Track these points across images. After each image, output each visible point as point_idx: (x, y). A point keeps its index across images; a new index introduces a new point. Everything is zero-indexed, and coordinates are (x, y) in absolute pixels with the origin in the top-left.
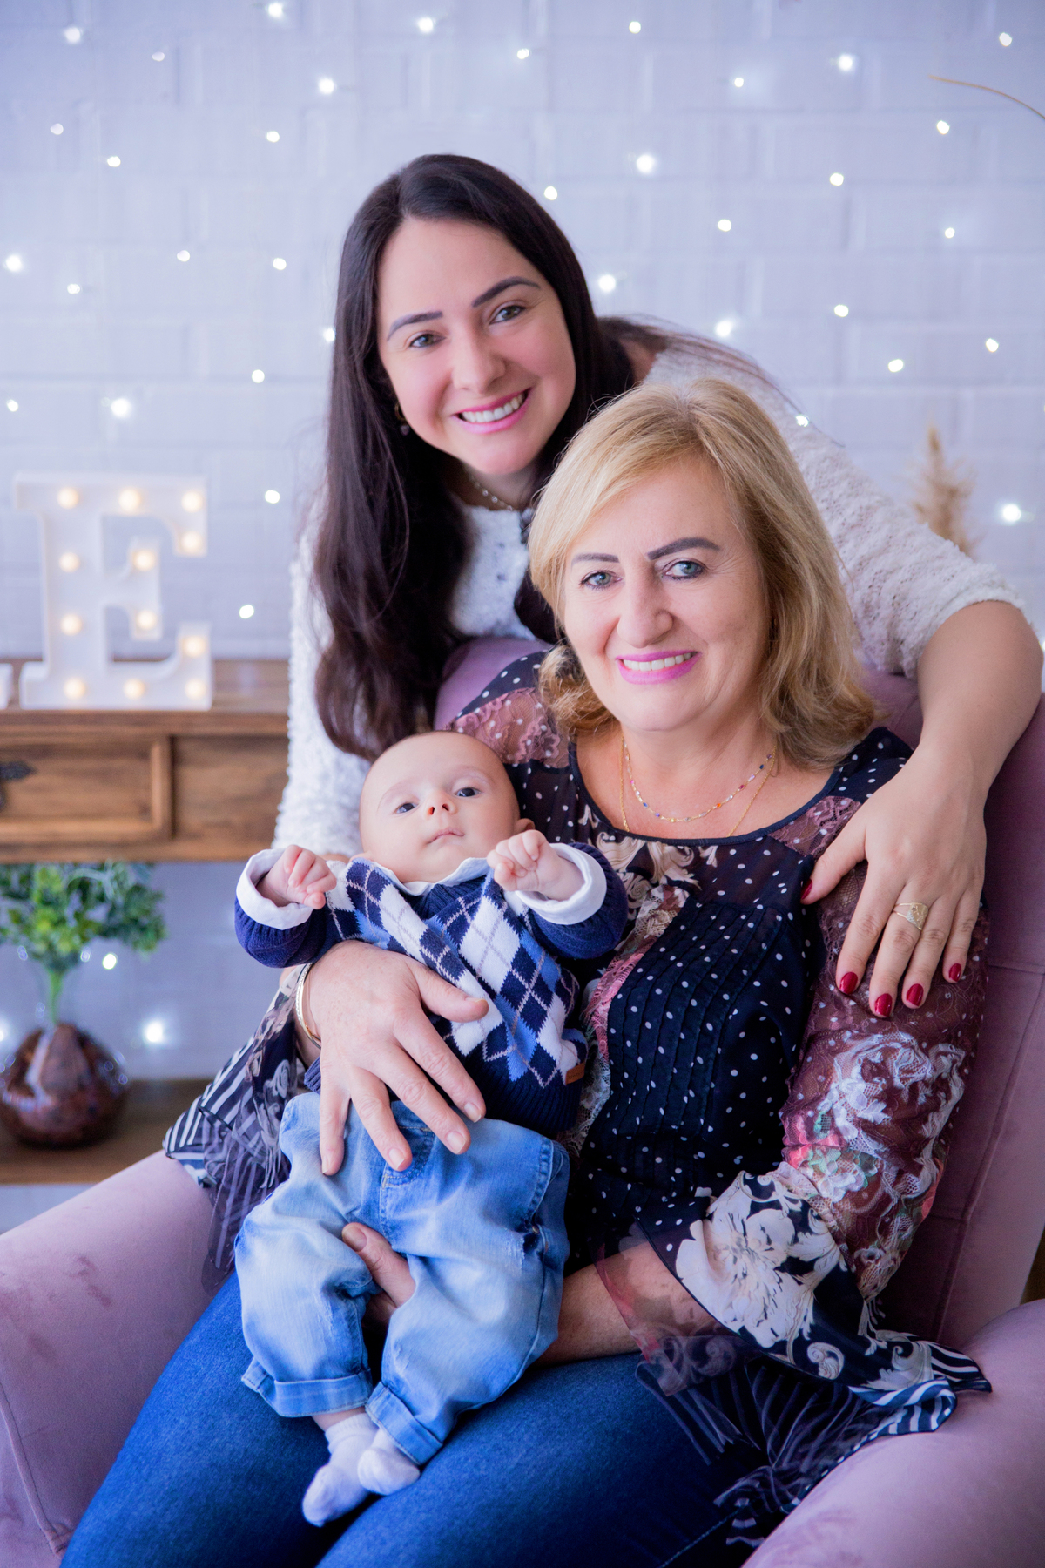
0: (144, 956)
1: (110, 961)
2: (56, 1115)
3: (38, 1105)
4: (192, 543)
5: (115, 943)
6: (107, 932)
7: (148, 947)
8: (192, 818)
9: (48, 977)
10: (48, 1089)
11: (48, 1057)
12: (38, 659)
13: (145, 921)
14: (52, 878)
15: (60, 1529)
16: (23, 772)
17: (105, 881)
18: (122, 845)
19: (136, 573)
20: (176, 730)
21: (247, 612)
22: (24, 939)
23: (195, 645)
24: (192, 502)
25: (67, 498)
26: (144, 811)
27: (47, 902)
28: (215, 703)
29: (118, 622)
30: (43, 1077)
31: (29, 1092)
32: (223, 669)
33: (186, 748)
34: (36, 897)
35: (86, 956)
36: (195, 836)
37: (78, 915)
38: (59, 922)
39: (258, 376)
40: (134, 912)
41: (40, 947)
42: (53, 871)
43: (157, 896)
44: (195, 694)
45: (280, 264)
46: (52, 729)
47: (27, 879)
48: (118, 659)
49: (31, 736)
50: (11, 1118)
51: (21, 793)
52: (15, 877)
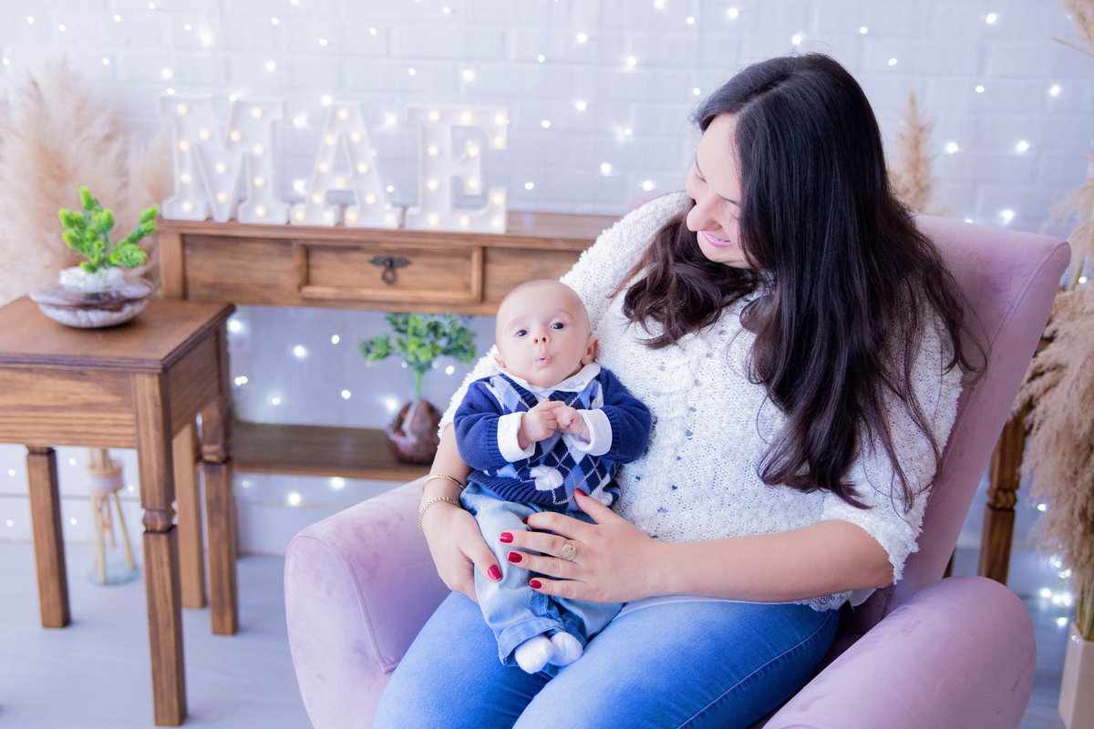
0: (465, 365)
1: (449, 370)
2: (416, 447)
3: (408, 441)
4: (499, 142)
5: (450, 359)
6: (446, 352)
7: (467, 360)
8: (493, 292)
9: (416, 374)
10: (414, 433)
11: (415, 416)
12: (415, 204)
13: (467, 347)
14: (420, 321)
15: (388, 662)
16: (406, 263)
17: (446, 326)
18: (455, 305)
19: (468, 159)
20: (486, 244)
21: (529, 186)
22: (403, 354)
23: (498, 198)
24: (500, 119)
25: (433, 116)
26: (468, 287)
27: (415, 334)
28: (507, 231)
29: (458, 183)
30: (411, 427)
31: (403, 434)
32: (512, 216)
33: (491, 254)
34: (410, 331)
35: (436, 365)
37: (432, 343)
38: (421, 346)
39: (541, 58)
40: (460, 342)
42: (419, 317)
43: (473, 335)
44: (497, 225)
46: (423, 240)
47: (406, 322)
48: (457, 206)
49: (409, 244)
50: (394, 447)
51: (403, 274)
52: (400, 320)
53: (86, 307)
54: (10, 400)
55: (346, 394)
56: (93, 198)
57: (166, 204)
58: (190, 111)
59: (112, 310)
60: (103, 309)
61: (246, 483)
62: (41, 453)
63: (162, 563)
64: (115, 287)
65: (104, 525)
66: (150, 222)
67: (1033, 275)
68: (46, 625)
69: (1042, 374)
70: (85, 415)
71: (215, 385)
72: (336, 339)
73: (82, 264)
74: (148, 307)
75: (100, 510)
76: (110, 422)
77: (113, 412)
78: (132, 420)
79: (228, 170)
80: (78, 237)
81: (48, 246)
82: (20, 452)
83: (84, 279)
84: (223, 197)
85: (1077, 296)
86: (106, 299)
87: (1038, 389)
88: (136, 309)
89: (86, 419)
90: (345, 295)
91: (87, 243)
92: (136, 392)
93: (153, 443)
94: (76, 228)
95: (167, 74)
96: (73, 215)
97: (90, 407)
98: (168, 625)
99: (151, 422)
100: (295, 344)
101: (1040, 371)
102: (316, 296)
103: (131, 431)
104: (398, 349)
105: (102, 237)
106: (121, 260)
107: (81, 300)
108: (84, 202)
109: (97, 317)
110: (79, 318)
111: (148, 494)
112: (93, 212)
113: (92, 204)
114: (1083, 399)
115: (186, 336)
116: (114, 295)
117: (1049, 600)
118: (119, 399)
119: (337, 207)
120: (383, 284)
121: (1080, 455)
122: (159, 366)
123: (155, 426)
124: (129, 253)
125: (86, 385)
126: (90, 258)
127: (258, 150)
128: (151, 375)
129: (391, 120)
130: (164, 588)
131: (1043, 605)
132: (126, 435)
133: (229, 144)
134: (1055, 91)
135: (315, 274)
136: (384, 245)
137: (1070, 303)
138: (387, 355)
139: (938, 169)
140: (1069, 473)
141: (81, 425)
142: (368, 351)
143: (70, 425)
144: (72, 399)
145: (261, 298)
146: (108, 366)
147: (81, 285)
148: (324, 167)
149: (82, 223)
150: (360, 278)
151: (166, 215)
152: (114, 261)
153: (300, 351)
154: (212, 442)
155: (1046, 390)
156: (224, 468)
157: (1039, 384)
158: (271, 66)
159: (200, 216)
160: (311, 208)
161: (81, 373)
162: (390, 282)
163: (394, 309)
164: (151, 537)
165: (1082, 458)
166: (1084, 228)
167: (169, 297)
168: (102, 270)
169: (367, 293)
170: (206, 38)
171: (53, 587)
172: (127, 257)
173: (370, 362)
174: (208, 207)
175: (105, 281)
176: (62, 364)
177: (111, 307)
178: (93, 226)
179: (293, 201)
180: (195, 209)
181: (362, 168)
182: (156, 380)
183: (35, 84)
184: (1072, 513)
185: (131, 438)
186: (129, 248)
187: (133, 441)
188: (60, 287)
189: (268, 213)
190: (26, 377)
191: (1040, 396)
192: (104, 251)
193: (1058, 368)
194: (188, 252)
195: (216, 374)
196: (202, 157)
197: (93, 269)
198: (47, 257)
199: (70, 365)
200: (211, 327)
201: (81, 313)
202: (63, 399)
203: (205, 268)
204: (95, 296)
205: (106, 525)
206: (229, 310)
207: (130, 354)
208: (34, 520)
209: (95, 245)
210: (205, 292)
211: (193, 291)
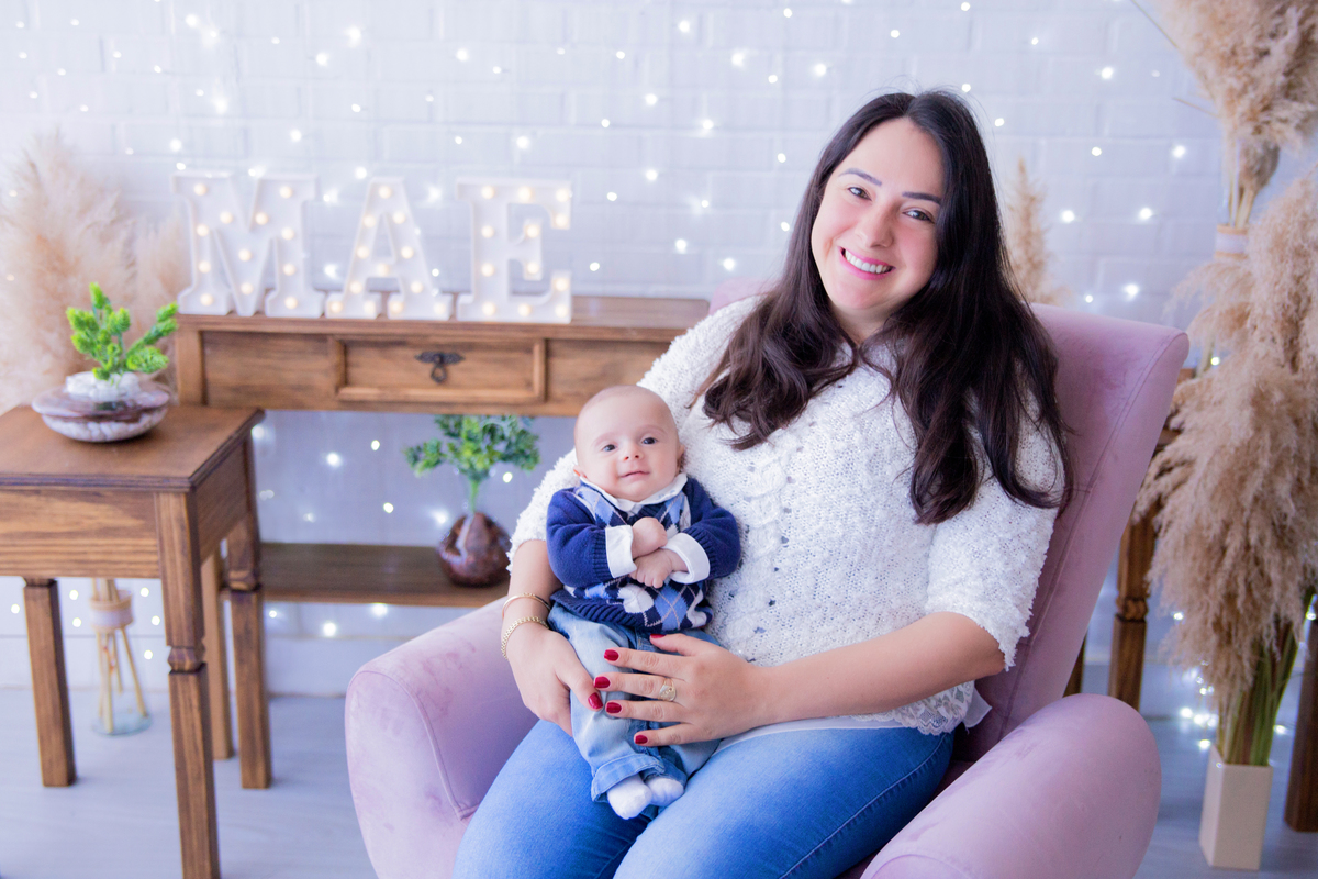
0: (528, 473)
1: (508, 477)
2: (473, 567)
3: (461, 561)
4: (562, 221)
5: (510, 465)
6: (506, 458)
7: (530, 468)
8: (557, 390)
9: (470, 484)
10: (468, 550)
11: (470, 531)
12: (468, 292)
13: (528, 452)
14: (473, 424)
15: (463, 806)
16: (457, 359)
17: (505, 427)
18: (515, 405)
19: (527, 240)
20: (549, 335)
21: (595, 267)
22: (456, 461)
23: (562, 284)
24: (563, 195)
25: (487, 193)
26: (529, 384)
27: (470, 439)
28: (573, 320)
29: (516, 269)
30: (466, 544)
31: (458, 553)
32: (578, 301)
33: (555, 347)
34: (464, 435)
35: (493, 472)
36: (560, 401)
37: (488, 448)
38: (477, 451)
39: (606, 123)
40: (522, 446)
41: (466, 466)
42: (474, 420)
43: (535, 438)
44: (561, 314)
45: (621, 55)
46: (475, 333)
47: (459, 425)
48: (515, 293)
49: (462, 337)
50: (447, 568)
51: (455, 371)
52: (452, 423)
53: (98, 418)
54: (15, 526)
55: (388, 508)
56: (105, 295)
57: (181, 296)
58: (208, 191)
59: (128, 421)
60: (117, 421)
61: (274, 613)
62: (41, 586)
63: (191, 706)
64: (130, 395)
65: (111, 668)
66: (169, 321)
67: (1148, 370)
68: (48, 783)
69: (1170, 470)
70: (101, 542)
71: (243, 502)
72: (375, 445)
73: (94, 370)
74: (166, 416)
75: (106, 649)
76: (130, 549)
77: (133, 537)
78: (155, 546)
79: (253, 257)
80: (89, 340)
81: (47, 349)
82: (18, 583)
83: (95, 387)
84: (247, 288)
85: (1205, 383)
86: (120, 409)
87: (1166, 486)
88: (155, 419)
89: (102, 545)
90: (390, 396)
91: (99, 346)
92: (159, 513)
93: (180, 572)
94: (87, 329)
95: (176, 145)
96: (83, 315)
97: (106, 532)
98: (199, 778)
99: (177, 547)
100: (328, 451)
101: (1168, 466)
102: (356, 398)
103: (154, 558)
104: (450, 455)
105: (114, 338)
106: (140, 365)
107: (91, 410)
108: (94, 299)
109: (111, 430)
110: (91, 431)
111: (174, 630)
112: (105, 311)
113: (103, 302)
114: (1212, 498)
115: (213, 449)
116: (130, 404)
117: (1191, 720)
118: (140, 522)
119: (378, 296)
120: (433, 383)
121: (1212, 558)
122: (187, 484)
123: (183, 552)
124: (149, 357)
125: (103, 507)
126: (103, 364)
127: (287, 234)
128: (177, 494)
129: (435, 194)
130: (194, 734)
131: (1184, 727)
132: (149, 563)
133: (254, 228)
134: (1179, 152)
135: (354, 372)
136: (433, 339)
137: (1197, 391)
138: (438, 462)
139: (1052, 243)
140: (1200, 579)
141: (97, 553)
142: (416, 459)
143: (85, 553)
144: (87, 524)
145: (295, 400)
146: (127, 486)
147: (92, 394)
148: (363, 252)
149: (94, 323)
150: (407, 377)
151: (183, 310)
152: (130, 365)
153: (334, 459)
154: (239, 568)
155: (1176, 487)
156: (254, 597)
157: (1167, 480)
158: (296, 136)
159: (222, 310)
160: (349, 299)
161: (97, 494)
162: (441, 381)
163: (446, 410)
164: (178, 677)
165: (1214, 562)
166: (1208, 310)
167: (186, 403)
168: (115, 376)
169: (416, 393)
170: (221, 105)
171: (56, 740)
172: (146, 361)
173: (419, 471)
174: (231, 300)
175: (118, 388)
176: (76, 485)
177: (128, 417)
178: (105, 326)
179: (326, 290)
180: (215, 302)
181: (407, 253)
182: (183, 499)
183: (33, 166)
184: (1206, 622)
185: (154, 567)
186: (149, 352)
187: (157, 570)
188: (67, 397)
189: (299, 305)
190: (33, 500)
191: (1169, 494)
192: (119, 354)
193: (1186, 463)
194: (208, 351)
195: (244, 490)
196: (222, 243)
197: (105, 375)
198: (47, 361)
199: (84, 485)
200: (238, 438)
201: (93, 426)
202: (77, 523)
203: (227, 369)
204: (107, 406)
205: (113, 667)
206: (257, 415)
207: (153, 471)
208: (33, 663)
209: (109, 348)
210: (228, 396)
211: (213, 395)
